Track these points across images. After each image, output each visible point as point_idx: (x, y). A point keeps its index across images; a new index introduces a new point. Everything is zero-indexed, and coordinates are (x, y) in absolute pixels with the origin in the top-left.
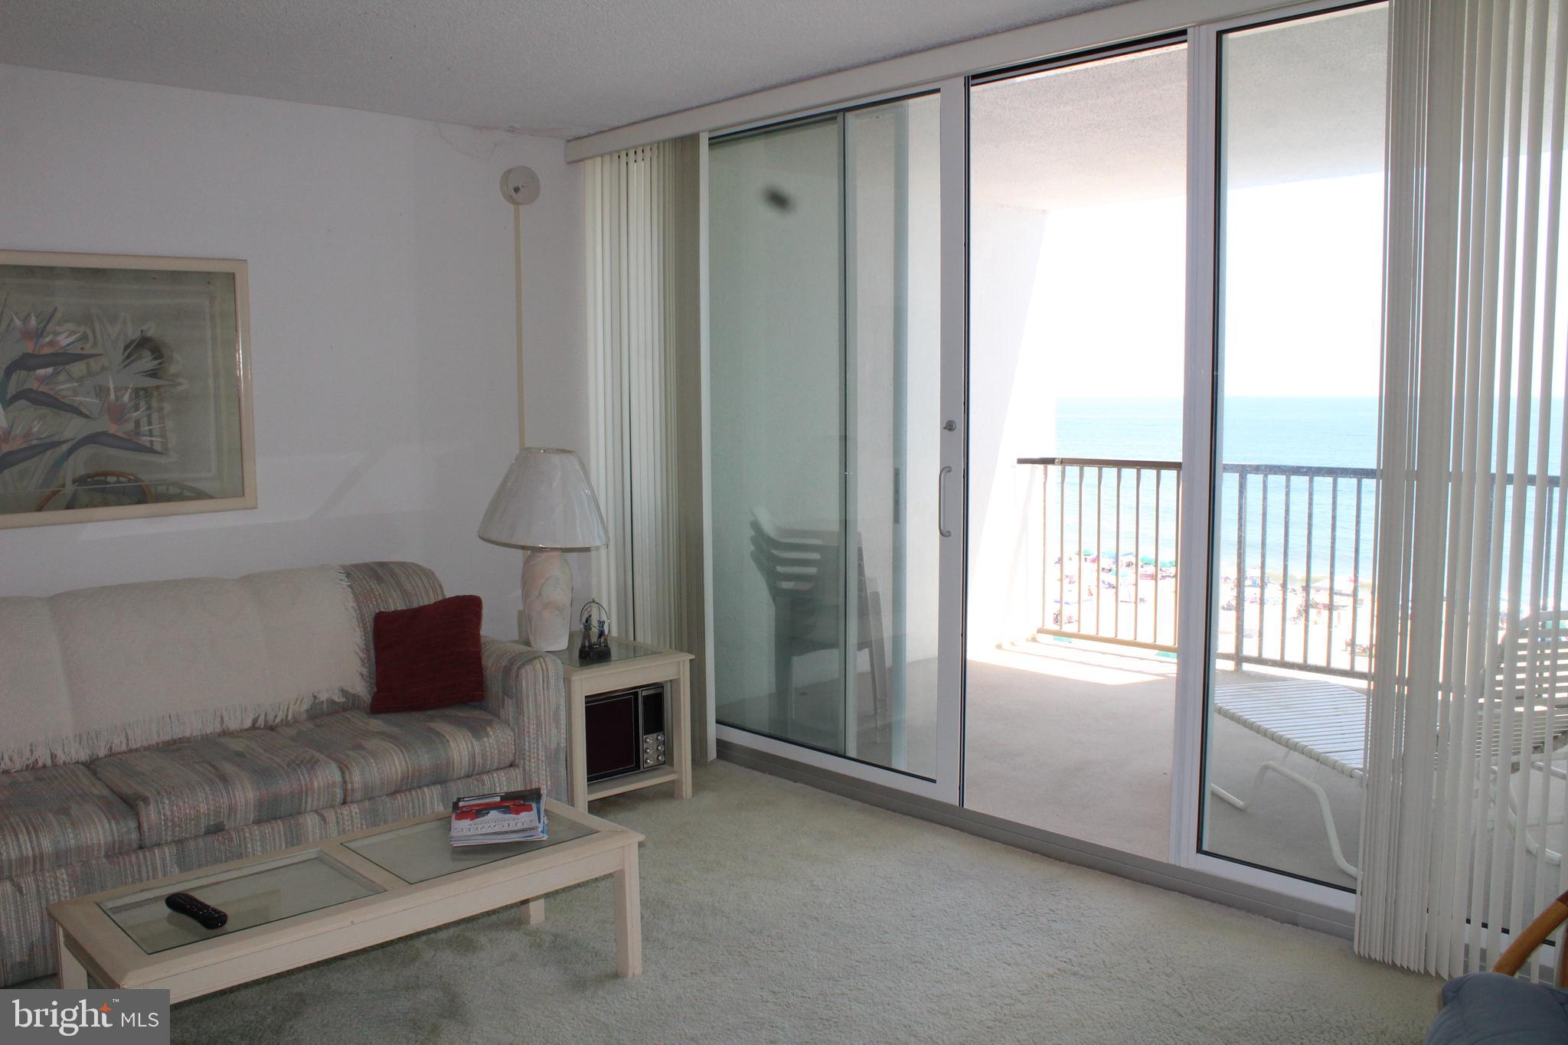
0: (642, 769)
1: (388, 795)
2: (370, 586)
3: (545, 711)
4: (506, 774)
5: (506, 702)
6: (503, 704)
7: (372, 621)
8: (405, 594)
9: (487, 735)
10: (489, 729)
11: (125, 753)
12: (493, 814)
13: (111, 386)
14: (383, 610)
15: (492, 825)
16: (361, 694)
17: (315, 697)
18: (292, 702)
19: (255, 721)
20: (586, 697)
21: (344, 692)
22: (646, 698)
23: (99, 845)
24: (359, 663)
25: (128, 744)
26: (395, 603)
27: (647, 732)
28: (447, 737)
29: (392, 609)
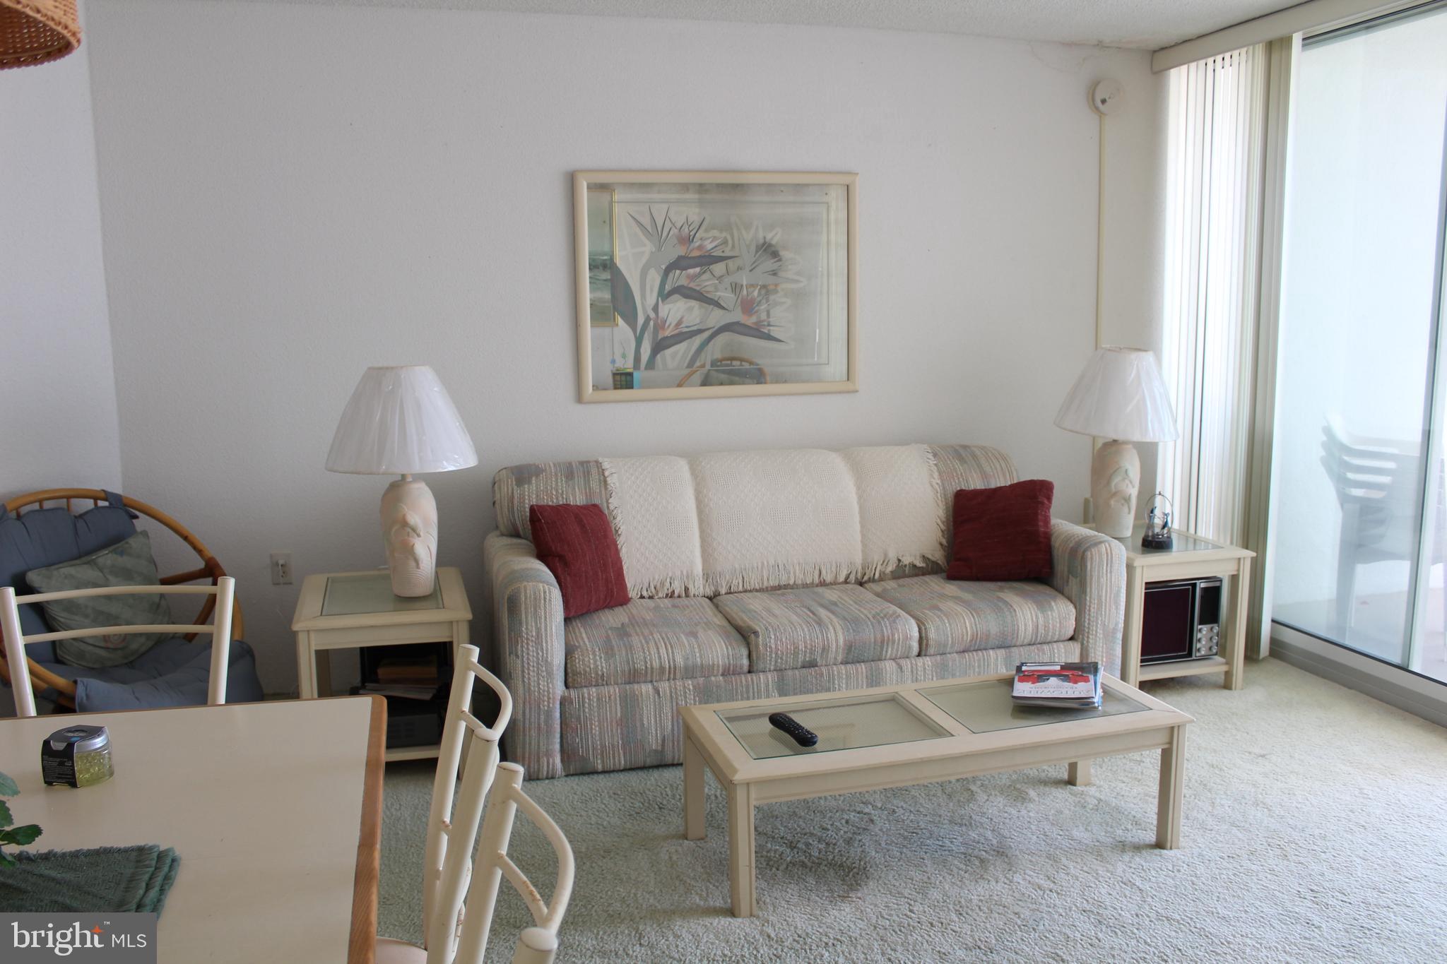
0: (1194, 658)
1: (957, 653)
2: (953, 466)
3: (1106, 591)
4: (1064, 646)
5: (1070, 581)
6: (1068, 582)
7: (953, 497)
8: (984, 475)
9: (1052, 609)
10: (1053, 604)
11: (741, 592)
12: (1053, 680)
13: (745, 283)
14: (964, 488)
15: (1052, 690)
16: (939, 562)
17: (899, 560)
18: (879, 564)
19: (848, 577)
20: (1146, 583)
21: (924, 558)
22: (1205, 590)
23: (718, 666)
24: (940, 534)
25: (743, 586)
26: (975, 483)
27: (1201, 623)
28: (1014, 607)
29: (972, 487)
